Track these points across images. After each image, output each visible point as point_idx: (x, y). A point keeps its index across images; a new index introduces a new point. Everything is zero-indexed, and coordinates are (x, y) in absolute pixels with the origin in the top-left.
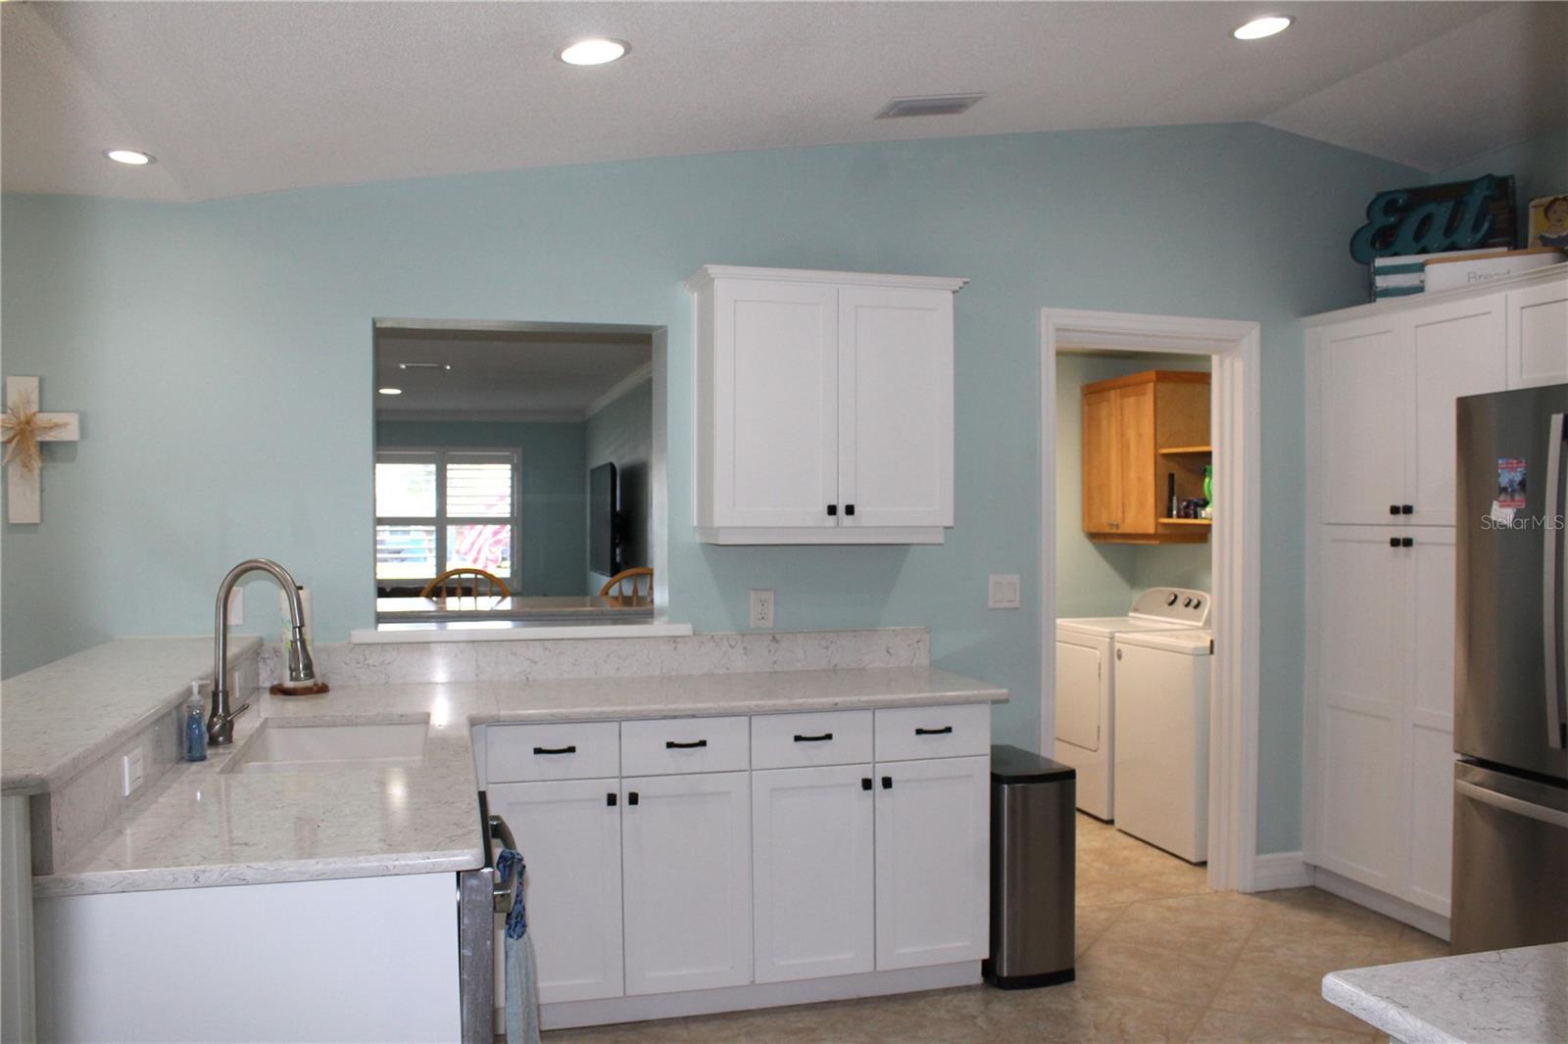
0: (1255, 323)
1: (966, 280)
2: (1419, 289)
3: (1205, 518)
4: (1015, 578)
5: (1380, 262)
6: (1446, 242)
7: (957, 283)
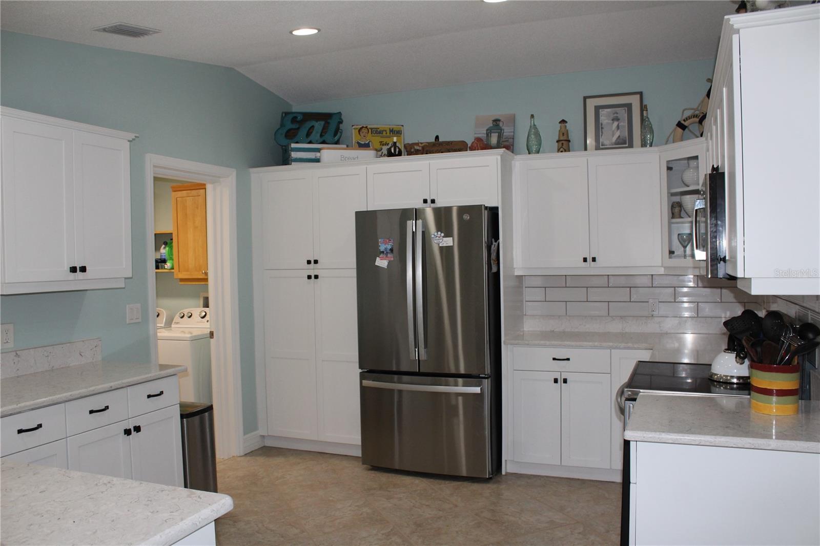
0: (234, 169)
1: (137, 135)
2: (317, 160)
3: (166, 269)
4: (139, 305)
5: (293, 145)
6: (321, 140)
7: (132, 136)
